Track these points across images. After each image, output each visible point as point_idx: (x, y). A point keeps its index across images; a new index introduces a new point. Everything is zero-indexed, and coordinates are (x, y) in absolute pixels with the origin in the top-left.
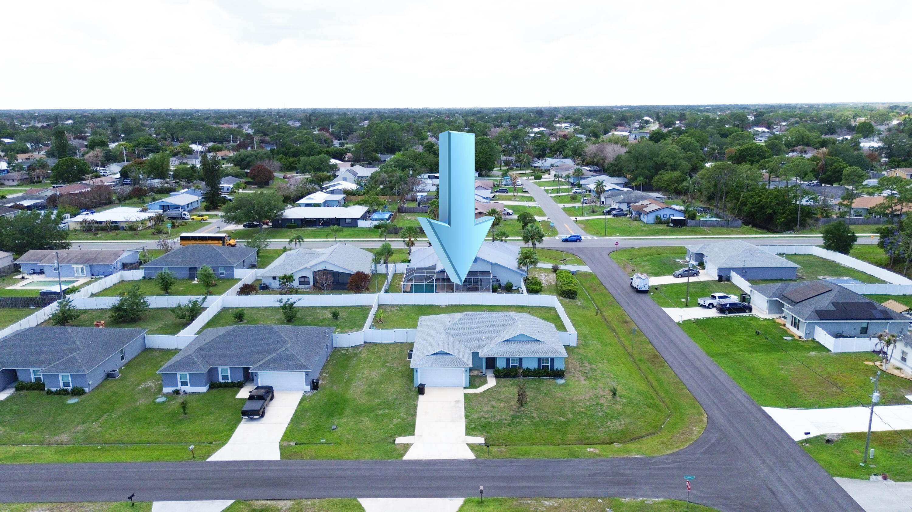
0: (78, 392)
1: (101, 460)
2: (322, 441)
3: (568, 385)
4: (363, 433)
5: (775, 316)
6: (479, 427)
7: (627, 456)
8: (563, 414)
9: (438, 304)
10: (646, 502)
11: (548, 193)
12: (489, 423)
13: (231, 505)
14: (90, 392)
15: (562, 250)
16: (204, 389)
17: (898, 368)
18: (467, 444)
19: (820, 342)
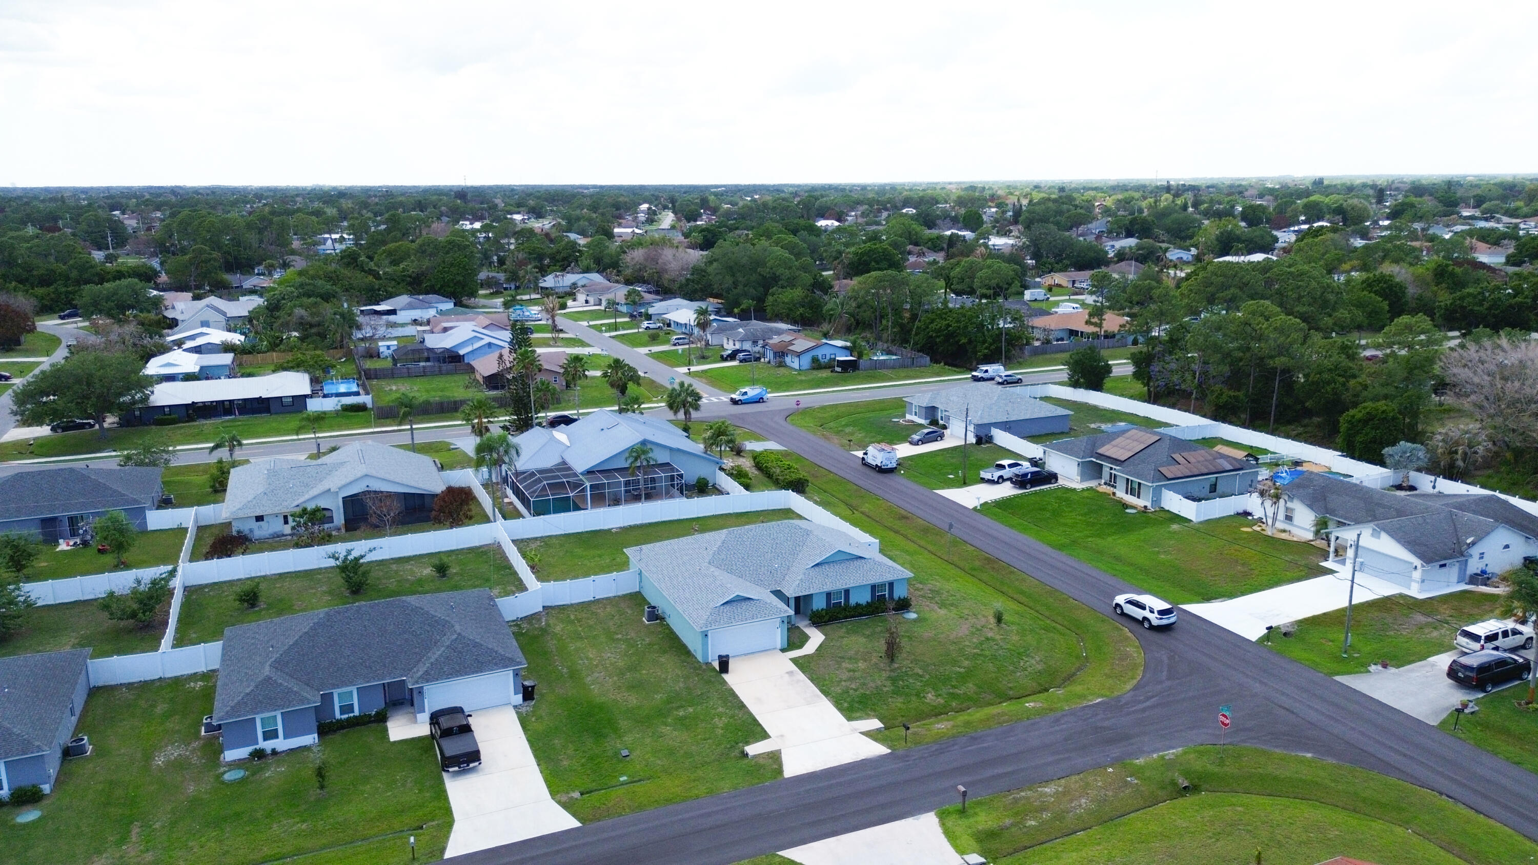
0: (28, 797)
2: (621, 779)
3: (925, 620)
4: (682, 752)
5: (1092, 484)
6: (857, 705)
7: (1085, 703)
8: (955, 663)
9: (606, 528)
10: (1167, 758)
11: (601, 331)
12: (864, 696)
14: (53, 791)
16: (310, 739)
17: (1284, 531)
18: (861, 733)
19: (1171, 510)
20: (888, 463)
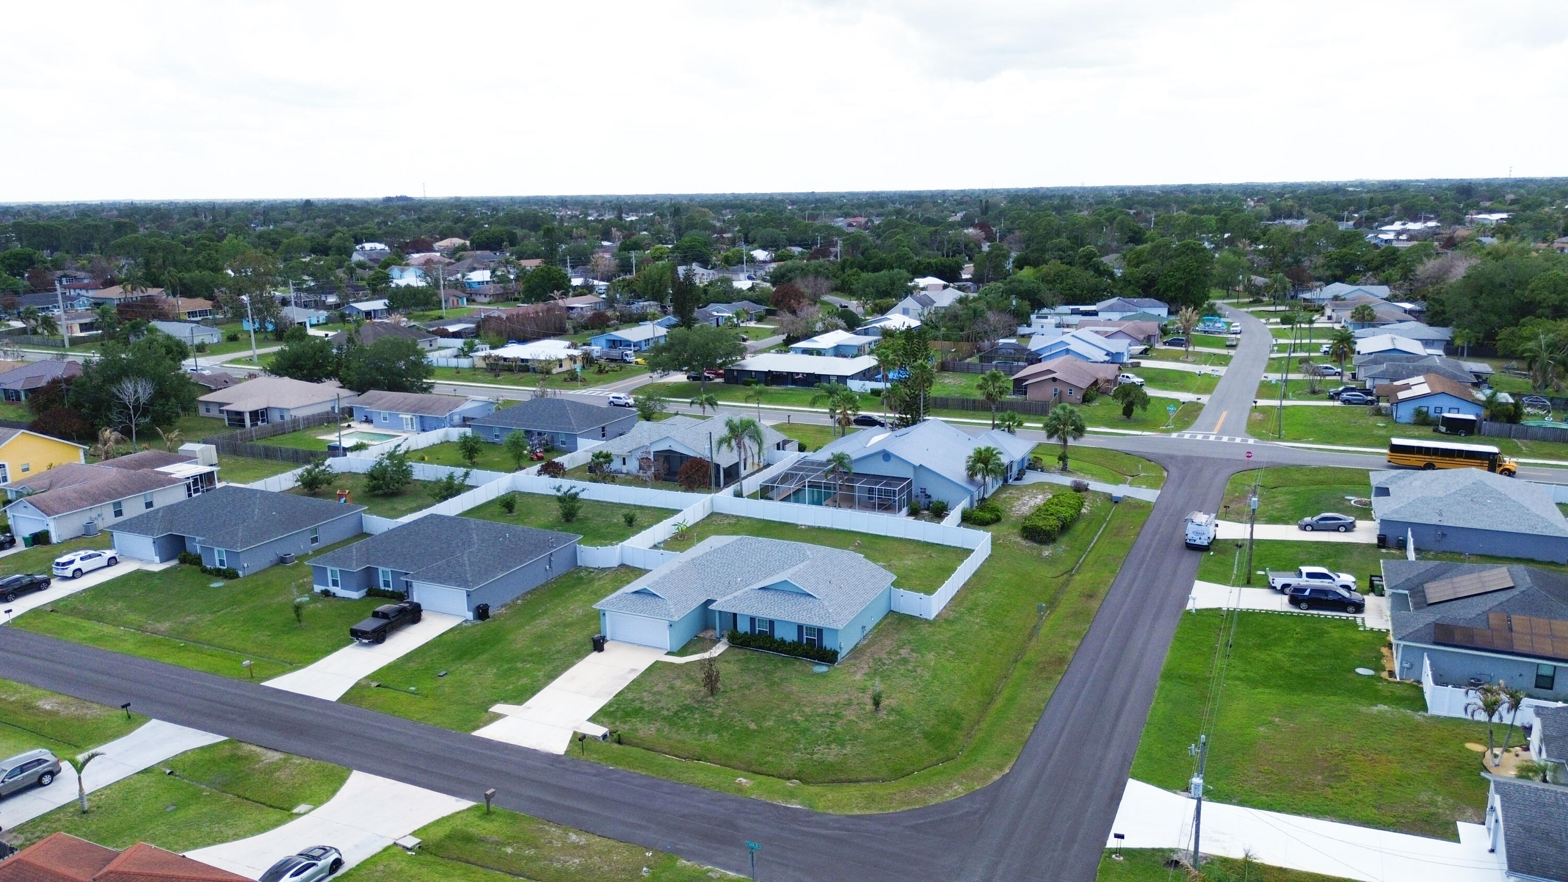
0: (230, 575)
1: (168, 660)
2: (411, 688)
3: (826, 676)
4: (468, 689)
6: (619, 713)
8: (762, 719)
9: (799, 523)
10: (710, 874)
11: (1274, 351)
12: (639, 710)
13: (218, 743)
14: (244, 577)
15: (1150, 457)
16: (355, 595)
18: (575, 732)
20: (1197, 538)
